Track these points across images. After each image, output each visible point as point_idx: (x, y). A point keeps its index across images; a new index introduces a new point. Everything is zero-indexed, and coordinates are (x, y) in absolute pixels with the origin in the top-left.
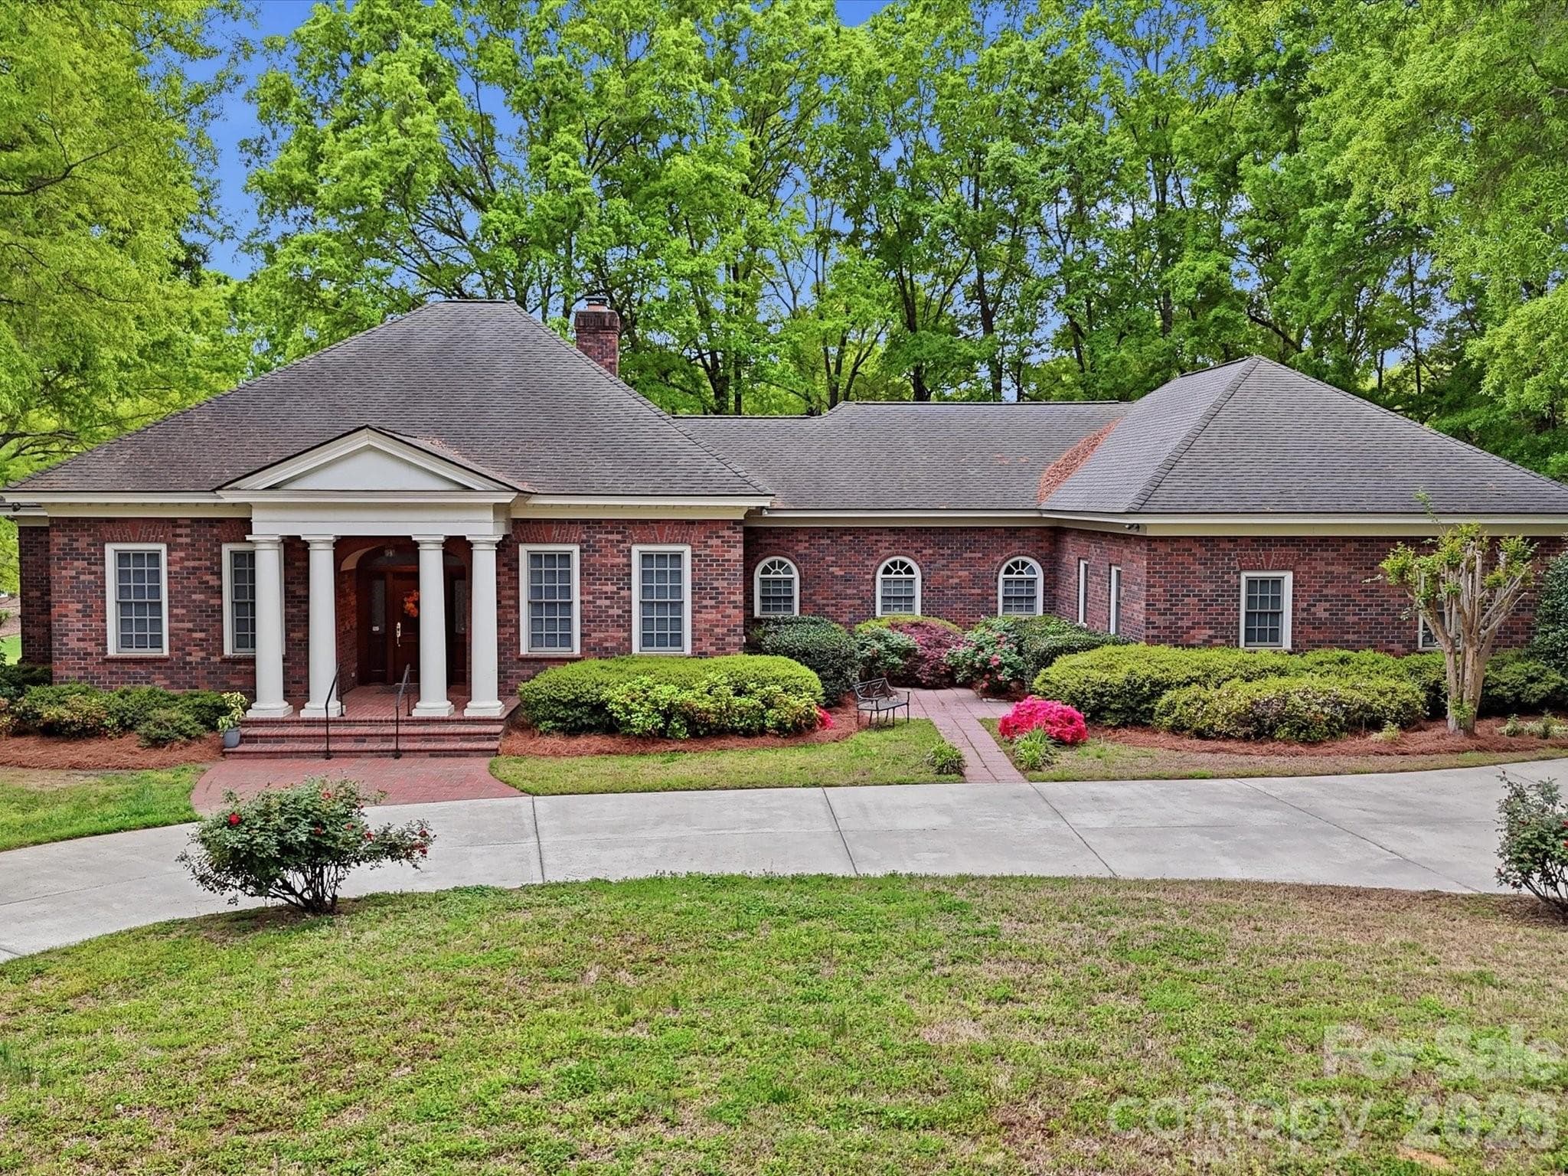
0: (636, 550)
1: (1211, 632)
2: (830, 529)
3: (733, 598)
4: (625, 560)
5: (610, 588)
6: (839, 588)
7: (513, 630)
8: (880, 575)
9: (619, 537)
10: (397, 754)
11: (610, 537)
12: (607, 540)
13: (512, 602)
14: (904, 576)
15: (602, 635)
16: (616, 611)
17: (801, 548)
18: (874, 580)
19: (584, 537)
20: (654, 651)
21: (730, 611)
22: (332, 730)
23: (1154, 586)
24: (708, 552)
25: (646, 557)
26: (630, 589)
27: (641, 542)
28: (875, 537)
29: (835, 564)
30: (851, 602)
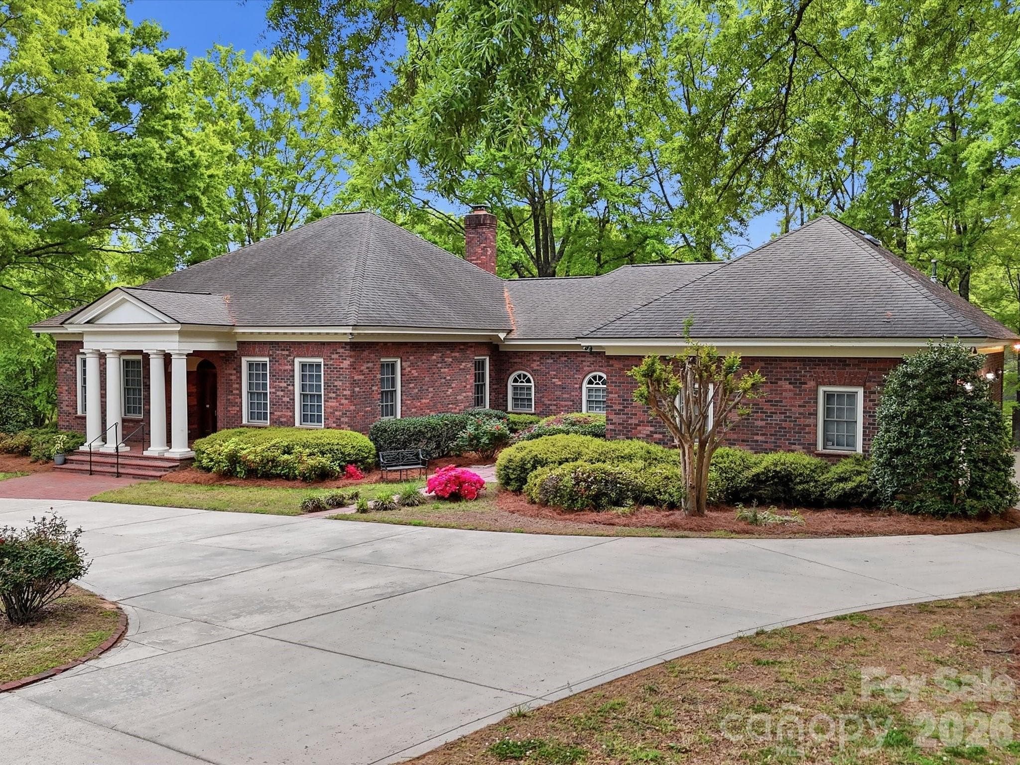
0: (297, 361)
1: (652, 429)
2: (552, 353)
3: (345, 393)
4: (290, 367)
5: (284, 385)
6: (558, 393)
7: (238, 409)
8: (585, 385)
9: (287, 353)
10: (119, 475)
11: (284, 353)
12: (282, 355)
13: (237, 392)
14: (601, 386)
15: (279, 414)
16: (286, 399)
17: (535, 365)
18: (581, 388)
19: (271, 353)
20: (309, 425)
21: (343, 401)
22: (94, 459)
23: (612, 393)
24: (331, 362)
25: (303, 366)
26: (293, 385)
27: (299, 356)
28: (580, 359)
29: (555, 376)
30: (566, 403)
